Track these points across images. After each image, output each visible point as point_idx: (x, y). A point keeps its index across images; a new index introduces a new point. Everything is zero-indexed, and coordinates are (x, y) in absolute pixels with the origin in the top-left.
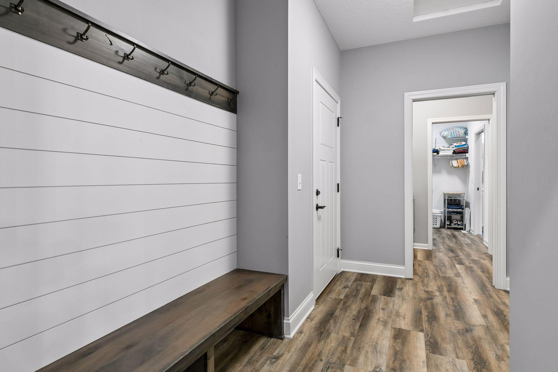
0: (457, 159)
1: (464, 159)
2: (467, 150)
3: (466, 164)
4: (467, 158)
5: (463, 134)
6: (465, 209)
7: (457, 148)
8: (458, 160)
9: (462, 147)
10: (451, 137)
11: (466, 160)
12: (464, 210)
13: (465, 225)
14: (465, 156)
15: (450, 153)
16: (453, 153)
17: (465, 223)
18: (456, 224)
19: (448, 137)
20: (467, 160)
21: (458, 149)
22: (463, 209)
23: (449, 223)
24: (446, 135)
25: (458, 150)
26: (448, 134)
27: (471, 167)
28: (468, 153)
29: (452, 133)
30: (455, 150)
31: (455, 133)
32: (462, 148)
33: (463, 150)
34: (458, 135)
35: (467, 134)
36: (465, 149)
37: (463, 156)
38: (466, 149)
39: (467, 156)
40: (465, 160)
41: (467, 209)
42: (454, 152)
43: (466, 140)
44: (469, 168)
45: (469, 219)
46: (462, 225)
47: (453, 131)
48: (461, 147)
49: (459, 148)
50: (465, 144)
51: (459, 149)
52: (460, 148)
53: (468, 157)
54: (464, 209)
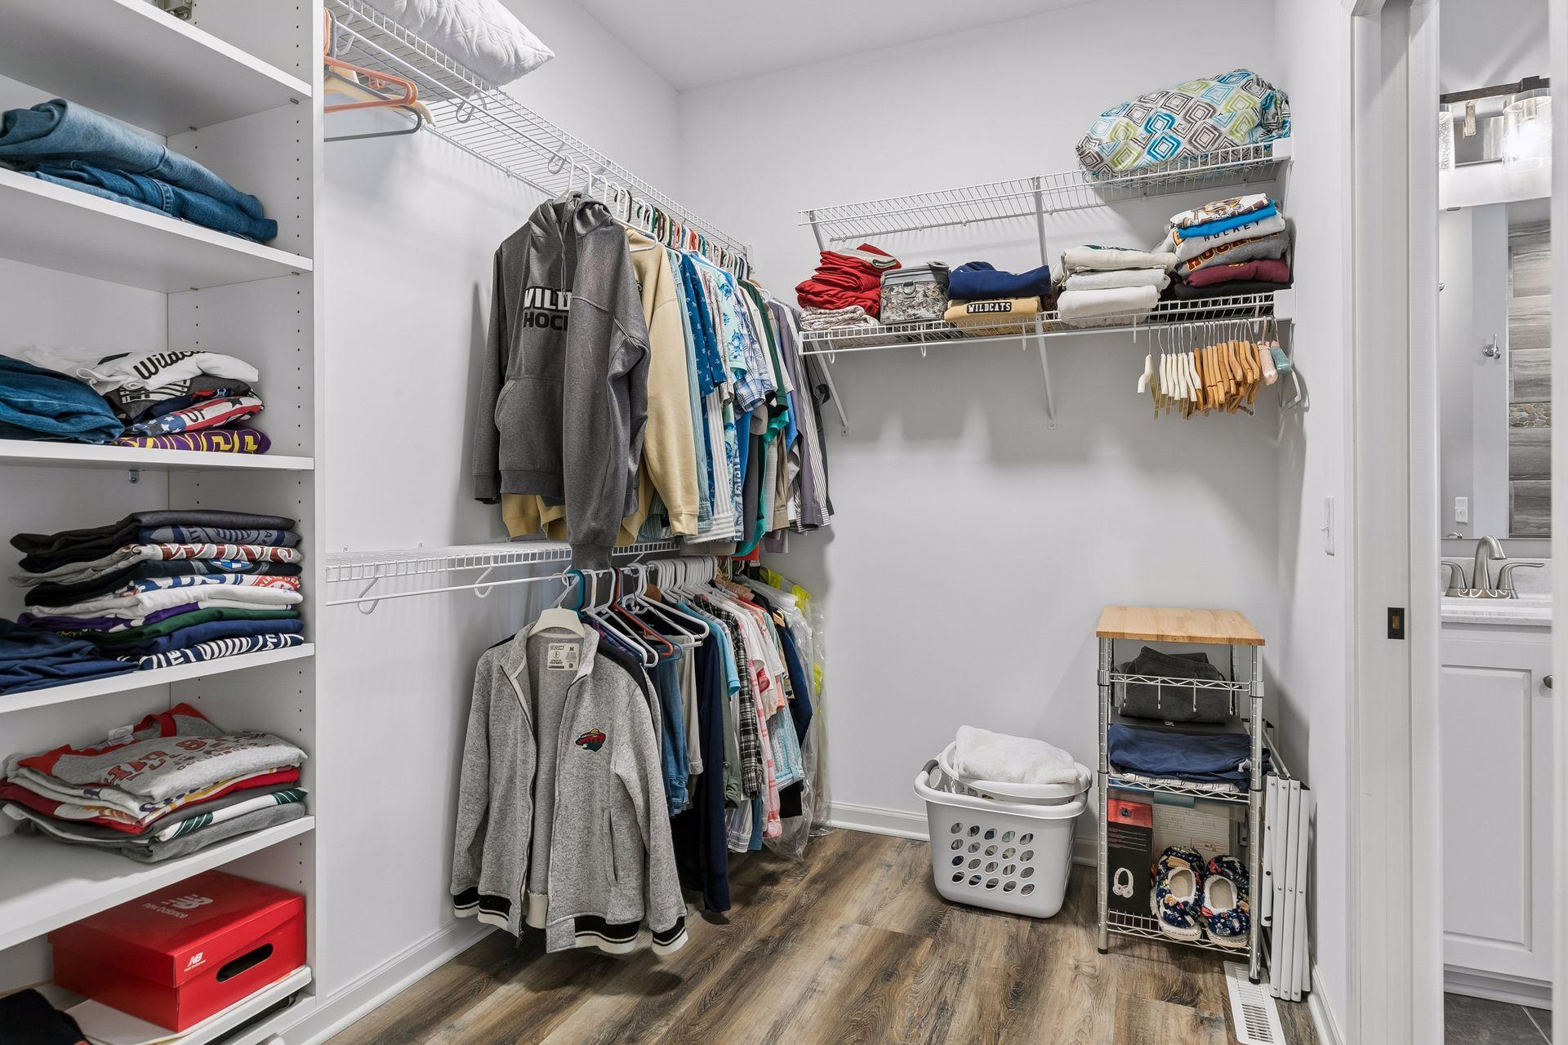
0: (1196, 343)
1: (1257, 338)
2: (1285, 258)
3: (1270, 373)
4: (1281, 333)
5: (1245, 128)
6: (1263, 789)
7: (1199, 245)
8: (1211, 353)
9: (1243, 233)
10: (1146, 159)
11: (1275, 344)
12: (1258, 795)
13: (1265, 933)
14: (1268, 310)
15: (1145, 290)
16: (1166, 294)
17: (1265, 913)
18: (1183, 913)
19: (1127, 163)
20: (1286, 347)
21: (1204, 255)
22: (1244, 782)
23: (1127, 891)
24: (1106, 139)
25: (1203, 263)
26: (1121, 135)
27: (1314, 400)
28: (1286, 283)
29: (1159, 125)
30: (1179, 266)
31: (1179, 119)
32: (1242, 241)
33: (1250, 260)
34: (1206, 138)
35: (1283, 125)
36: (1261, 246)
37: (1249, 312)
38: (1275, 247)
39: (1279, 314)
40: (1265, 351)
41: (1283, 794)
42: (1176, 286)
43: (1271, 174)
44: (1301, 409)
45: (1302, 886)
46: (1234, 933)
47: (1164, 106)
48: (1232, 236)
49: (1214, 242)
50: (1261, 207)
51: (1217, 258)
52: (1225, 247)
53: (1287, 325)
54: (1256, 782)
